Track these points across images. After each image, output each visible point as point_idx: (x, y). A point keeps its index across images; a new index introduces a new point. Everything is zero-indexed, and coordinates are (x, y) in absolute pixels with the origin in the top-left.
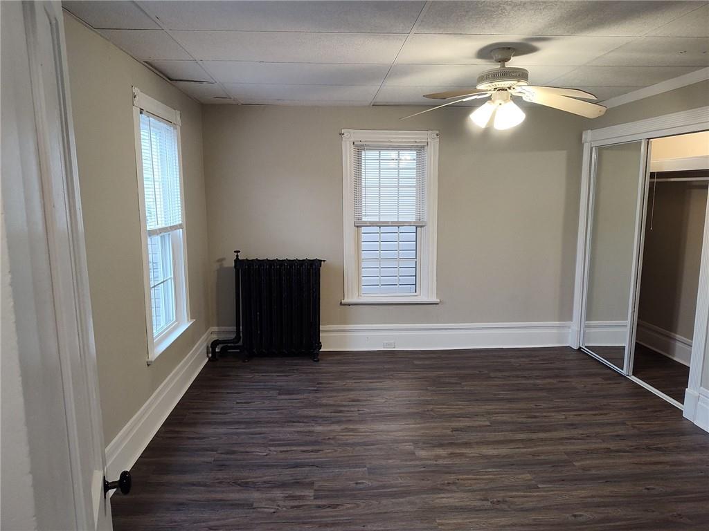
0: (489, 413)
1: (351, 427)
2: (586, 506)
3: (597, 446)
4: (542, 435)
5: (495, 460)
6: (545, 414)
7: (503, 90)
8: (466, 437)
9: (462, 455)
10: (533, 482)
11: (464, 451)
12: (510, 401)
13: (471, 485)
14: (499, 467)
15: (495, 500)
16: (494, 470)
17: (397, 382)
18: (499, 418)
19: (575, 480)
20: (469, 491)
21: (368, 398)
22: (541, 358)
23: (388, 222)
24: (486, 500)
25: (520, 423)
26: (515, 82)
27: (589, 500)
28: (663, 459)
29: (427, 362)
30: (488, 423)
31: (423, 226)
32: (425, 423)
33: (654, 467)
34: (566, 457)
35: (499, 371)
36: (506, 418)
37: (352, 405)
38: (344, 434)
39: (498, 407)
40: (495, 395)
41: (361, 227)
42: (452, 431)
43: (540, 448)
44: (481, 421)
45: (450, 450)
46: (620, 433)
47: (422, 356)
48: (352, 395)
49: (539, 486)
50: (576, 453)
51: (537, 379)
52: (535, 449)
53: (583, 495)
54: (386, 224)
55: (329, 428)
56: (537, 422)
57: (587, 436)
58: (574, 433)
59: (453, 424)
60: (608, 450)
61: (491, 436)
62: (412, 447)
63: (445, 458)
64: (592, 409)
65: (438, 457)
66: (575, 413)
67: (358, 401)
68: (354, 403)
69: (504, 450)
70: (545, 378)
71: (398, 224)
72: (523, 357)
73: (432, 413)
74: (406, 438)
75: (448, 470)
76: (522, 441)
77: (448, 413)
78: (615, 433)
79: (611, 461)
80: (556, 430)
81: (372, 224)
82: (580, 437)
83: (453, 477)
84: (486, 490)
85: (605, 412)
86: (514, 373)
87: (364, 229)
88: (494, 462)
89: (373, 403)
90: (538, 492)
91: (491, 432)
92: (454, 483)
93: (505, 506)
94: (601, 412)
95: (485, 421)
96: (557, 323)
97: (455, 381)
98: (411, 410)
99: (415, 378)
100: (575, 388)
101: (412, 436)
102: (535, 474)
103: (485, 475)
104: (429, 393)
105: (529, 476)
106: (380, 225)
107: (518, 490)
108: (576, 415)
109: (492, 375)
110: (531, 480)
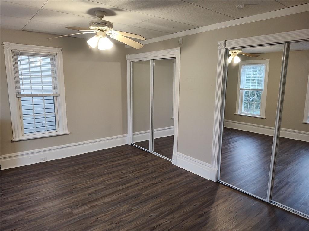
0: (103, 182)
1: (32, 210)
2: (152, 211)
3: (149, 183)
4: (127, 185)
5: (111, 203)
6: (126, 175)
7: (102, 31)
8: (95, 197)
9: (96, 206)
10: (130, 207)
11: (96, 203)
12: (110, 173)
13: (104, 219)
14: (114, 205)
15: (117, 222)
16: (112, 208)
17: (53, 178)
18: (108, 182)
19: (146, 200)
20: (104, 222)
21: (38, 191)
22: (118, 151)
23: (37, 94)
24: (113, 223)
25: (117, 182)
26: (108, 28)
27: (153, 207)
28: (171, 182)
29: (66, 164)
30: (104, 186)
31: (58, 96)
32: (73, 195)
33: (170, 186)
34: (139, 192)
35: (102, 160)
36: (111, 182)
37: (30, 197)
38: (28, 215)
39: (106, 178)
40: (103, 172)
41: (20, 97)
42: (88, 196)
43: (129, 191)
44: (100, 186)
45: (90, 205)
46: (155, 176)
47: (63, 161)
48: (28, 191)
49: (133, 208)
50: (142, 189)
51: (119, 161)
52: (127, 192)
53: (150, 207)
54: (36, 96)
55: (17, 215)
56: (124, 180)
57: (145, 180)
58: (139, 180)
59: (88, 192)
60: (153, 184)
61: (107, 192)
62: (70, 210)
63: (88, 210)
64: (142, 169)
65: (85, 211)
66: (137, 172)
67: (32, 194)
68: (30, 196)
69: (114, 197)
70: (122, 159)
71: (43, 96)
72: (110, 152)
73: (76, 189)
74: (66, 206)
75: (91, 216)
76: (120, 190)
77: (83, 187)
78: (153, 177)
79: (155, 188)
80: (132, 181)
81: (28, 96)
82: (142, 181)
83: (94, 218)
84: (112, 219)
85: (147, 169)
86: (109, 160)
87: (22, 99)
88: (111, 204)
89: (41, 193)
90: (133, 211)
91: (106, 190)
92: (96, 221)
93: (122, 224)
94: (146, 169)
95: (102, 186)
96: (122, 135)
97: (83, 170)
98: (64, 191)
99: (62, 173)
100: (134, 161)
101: (69, 204)
102: (130, 203)
103: (108, 212)
104: (72, 180)
105: (127, 206)
106: (32, 96)
107: (125, 214)
108: (138, 173)
109: (100, 163)
110: (128, 207)
